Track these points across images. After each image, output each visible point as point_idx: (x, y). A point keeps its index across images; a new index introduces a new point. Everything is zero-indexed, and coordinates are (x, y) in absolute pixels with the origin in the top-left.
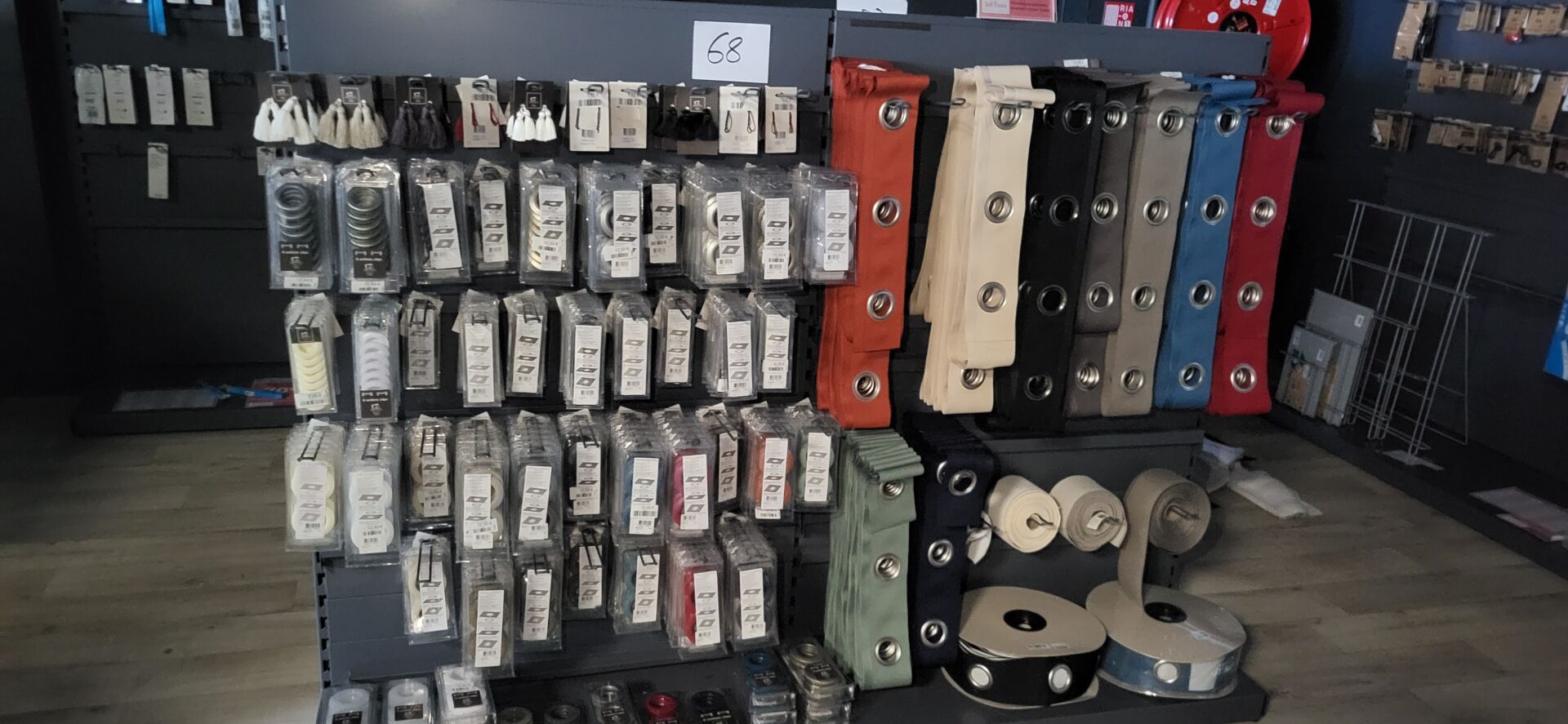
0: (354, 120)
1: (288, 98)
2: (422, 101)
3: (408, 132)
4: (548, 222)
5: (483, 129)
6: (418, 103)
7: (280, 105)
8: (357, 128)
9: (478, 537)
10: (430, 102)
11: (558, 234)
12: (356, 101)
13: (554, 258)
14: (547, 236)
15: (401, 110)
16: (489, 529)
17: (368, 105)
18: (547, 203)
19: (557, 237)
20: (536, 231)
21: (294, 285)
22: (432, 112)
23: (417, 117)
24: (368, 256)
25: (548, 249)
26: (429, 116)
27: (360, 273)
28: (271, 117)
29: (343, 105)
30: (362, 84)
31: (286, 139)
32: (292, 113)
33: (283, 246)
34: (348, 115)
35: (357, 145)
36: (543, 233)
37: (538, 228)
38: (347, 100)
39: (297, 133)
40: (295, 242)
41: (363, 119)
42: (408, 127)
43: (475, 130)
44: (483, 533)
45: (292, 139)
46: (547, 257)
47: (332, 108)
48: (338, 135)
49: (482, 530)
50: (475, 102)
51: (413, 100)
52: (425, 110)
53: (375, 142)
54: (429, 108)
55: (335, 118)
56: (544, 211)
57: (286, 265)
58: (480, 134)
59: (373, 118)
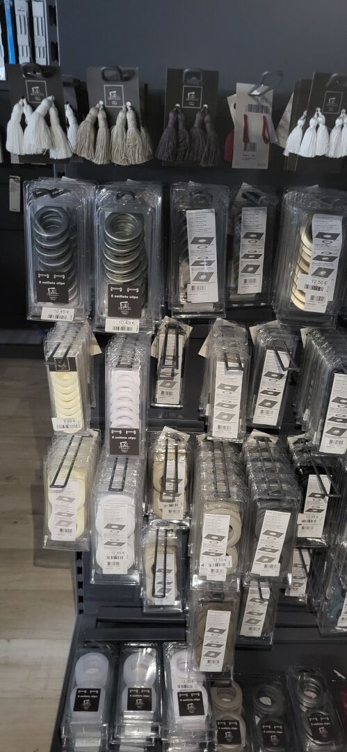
0: (117, 129)
1: (42, 98)
2: (197, 104)
3: (177, 145)
4: (319, 258)
5: (253, 147)
6: (192, 106)
7: (34, 108)
8: (119, 140)
9: (212, 571)
10: (206, 106)
11: (329, 272)
12: (120, 103)
13: (321, 299)
14: (316, 274)
15: (171, 115)
16: (224, 565)
17: (133, 108)
18: (321, 235)
19: (326, 276)
20: (304, 268)
21: (51, 316)
22: (207, 118)
23: (189, 125)
24: (124, 293)
25: (315, 288)
26: (203, 125)
27: (115, 312)
28: (23, 124)
29: (104, 109)
30: (127, 79)
31: (40, 152)
32: (47, 119)
33: (39, 275)
34: (110, 122)
35: (118, 160)
36: (312, 270)
37: (308, 264)
38: (109, 102)
39: (53, 144)
40: (52, 271)
41: (126, 128)
42: (177, 138)
43: (245, 149)
44: (217, 568)
45: (48, 152)
46: (312, 297)
47: (92, 112)
48: (98, 147)
49: (217, 565)
50: (249, 114)
51: (186, 103)
52: (198, 116)
53: (138, 158)
54: (203, 113)
55: (96, 126)
56: (317, 245)
57: (43, 297)
58: (250, 153)
59: (138, 127)
